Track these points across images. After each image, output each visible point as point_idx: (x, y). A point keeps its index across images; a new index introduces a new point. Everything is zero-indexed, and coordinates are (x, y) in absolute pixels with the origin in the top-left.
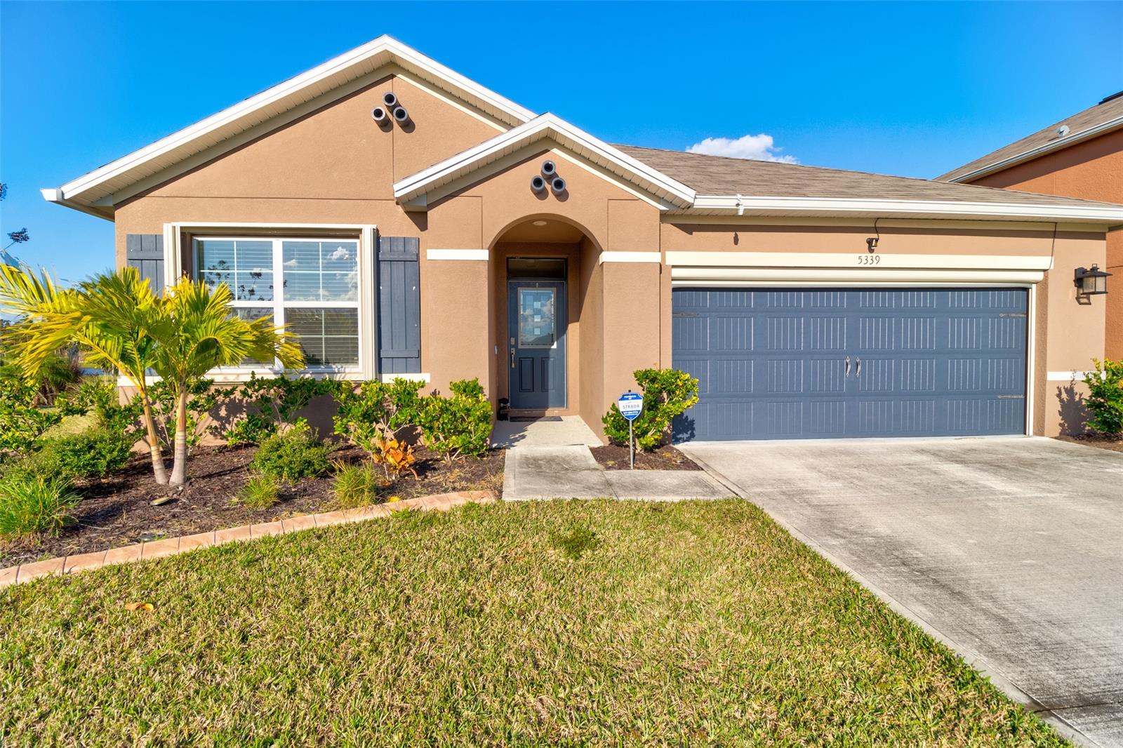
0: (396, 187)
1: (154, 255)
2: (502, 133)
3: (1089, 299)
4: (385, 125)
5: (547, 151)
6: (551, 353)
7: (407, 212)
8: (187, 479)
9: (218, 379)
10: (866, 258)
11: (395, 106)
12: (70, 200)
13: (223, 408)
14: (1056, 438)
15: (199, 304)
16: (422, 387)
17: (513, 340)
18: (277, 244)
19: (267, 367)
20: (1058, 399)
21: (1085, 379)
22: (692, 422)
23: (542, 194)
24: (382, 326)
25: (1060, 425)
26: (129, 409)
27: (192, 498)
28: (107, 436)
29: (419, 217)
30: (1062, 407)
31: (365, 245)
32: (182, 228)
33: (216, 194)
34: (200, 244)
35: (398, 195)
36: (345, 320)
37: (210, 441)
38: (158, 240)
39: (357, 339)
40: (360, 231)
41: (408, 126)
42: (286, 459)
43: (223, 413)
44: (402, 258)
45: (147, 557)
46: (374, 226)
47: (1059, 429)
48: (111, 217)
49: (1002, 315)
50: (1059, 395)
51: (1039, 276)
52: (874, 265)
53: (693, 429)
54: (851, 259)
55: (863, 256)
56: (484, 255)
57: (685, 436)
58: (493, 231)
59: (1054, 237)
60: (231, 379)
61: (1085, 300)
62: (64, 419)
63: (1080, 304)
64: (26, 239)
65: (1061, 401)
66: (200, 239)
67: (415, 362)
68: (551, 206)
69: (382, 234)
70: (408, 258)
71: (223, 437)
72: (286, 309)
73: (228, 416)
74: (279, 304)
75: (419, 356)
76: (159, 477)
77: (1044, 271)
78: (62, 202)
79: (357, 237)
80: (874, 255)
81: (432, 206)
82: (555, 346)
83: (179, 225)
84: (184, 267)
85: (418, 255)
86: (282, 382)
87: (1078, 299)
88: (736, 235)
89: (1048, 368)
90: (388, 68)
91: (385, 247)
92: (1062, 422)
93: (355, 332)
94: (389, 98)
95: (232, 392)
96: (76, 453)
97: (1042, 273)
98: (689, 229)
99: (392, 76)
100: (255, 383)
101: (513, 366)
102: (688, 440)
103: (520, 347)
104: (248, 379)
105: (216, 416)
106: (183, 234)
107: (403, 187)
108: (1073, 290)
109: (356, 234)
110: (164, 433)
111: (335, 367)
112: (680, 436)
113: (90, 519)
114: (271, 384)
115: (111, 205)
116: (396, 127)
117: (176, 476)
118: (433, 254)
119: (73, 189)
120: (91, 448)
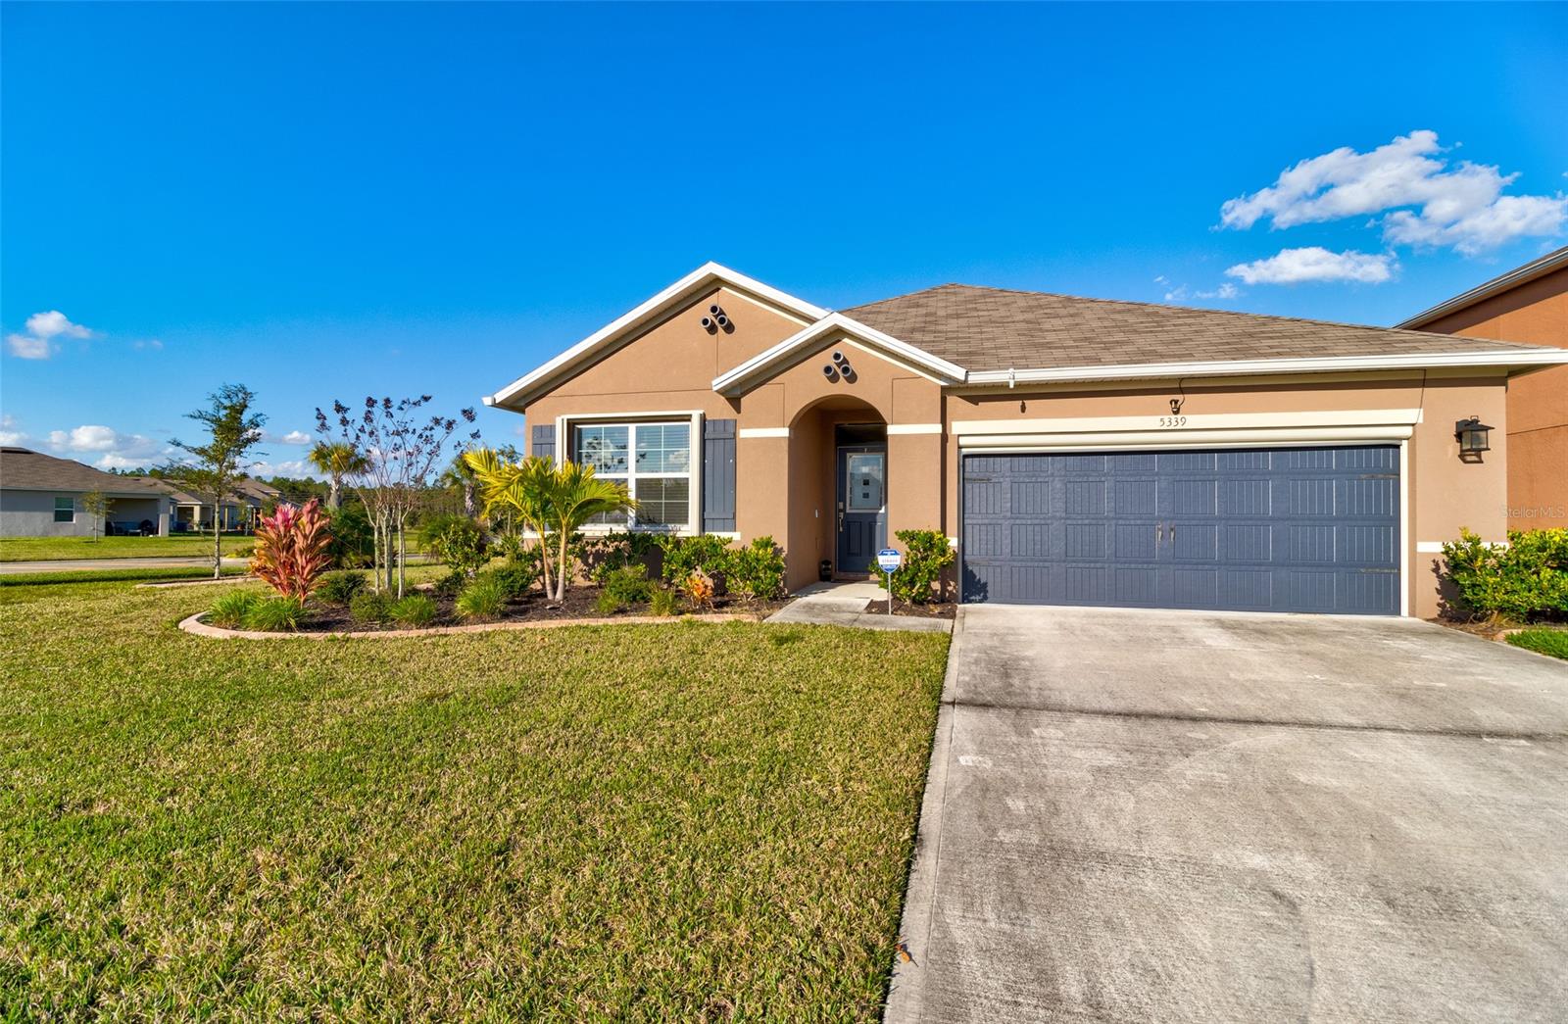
0: (714, 383)
1: (549, 440)
2: (805, 328)
3: (1479, 456)
4: (712, 330)
5: (839, 341)
6: (878, 517)
7: (727, 399)
8: (565, 598)
9: (588, 534)
10: (1170, 420)
11: (718, 315)
12: (499, 403)
13: (591, 557)
14: (1434, 620)
15: (576, 479)
16: (730, 542)
17: (841, 505)
18: (632, 428)
19: (622, 525)
20: (1435, 575)
21: (1443, 550)
22: (985, 584)
23: (834, 379)
24: (706, 493)
25: (1439, 605)
26: (531, 554)
27: (567, 607)
28: (520, 569)
29: (735, 402)
30: (1441, 583)
31: (694, 427)
32: (568, 420)
33: (591, 392)
34: (580, 430)
35: (715, 389)
36: (680, 488)
37: (580, 581)
38: (552, 428)
39: (688, 503)
40: (691, 415)
41: (729, 328)
42: (624, 587)
43: (590, 561)
44: (722, 436)
45: (545, 626)
46: (701, 412)
47: (1437, 611)
48: (523, 412)
49: (1363, 476)
50: (1436, 570)
51: (1408, 431)
52: (1179, 427)
53: (986, 592)
54: (1153, 422)
55: (1166, 418)
56: (784, 432)
57: (978, 598)
58: (793, 411)
59: (1424, 386)
60: (598, 534)
61: (1474, 458)
62: (492, 559)
63: (1466, 462)
64: (479, 437)
65: (1439, 576)
66: (579, 427)
67: (731, 523)
68: (842, 388)
69: (708, 418)
70: (727, 436)
71: (590, 580)
72: (637, 480)
73: (594, 563)
74: (632, 475)
75: (734, 518)
76: (550, 596)
77: (1413, 425)
78: (495, 405)
79: (689, 420)
80: (1179, 416)
81: (744, 394)
82: (882, 511)
83: (566, 417)
84: (568, 453)
85: (735, 434)
86: (630, 537)
87: (1462, 456)
88: (1024, 403)
89: (1418, 538)
90: (714, 284)
91: (709, 428)
92: (1442, 602)
93: (687, 498)
94: (714, 309)
95: (596, 544)
96: (503, 578)
97: (1411, 428)
98: (975, 400)
99: (718, 289)
100: (613, 538)
101: (841, 529)
102: (981, 602)
103: (848, 511)
104: (607, 534)
105: (586, 563)
106: (568, 424)
107: (720, 382)
108: (1454, 448)
109: (688, 418)
110: (554, 572)
111: (670, 526)
112: (973, 598)
113: (515, 612)
114: (623, 537)
115: (523, 404)
116: (721, 330)
117: (559, 595)
118: (744, 433)
119: (500, 396)
120: (511, 575)
